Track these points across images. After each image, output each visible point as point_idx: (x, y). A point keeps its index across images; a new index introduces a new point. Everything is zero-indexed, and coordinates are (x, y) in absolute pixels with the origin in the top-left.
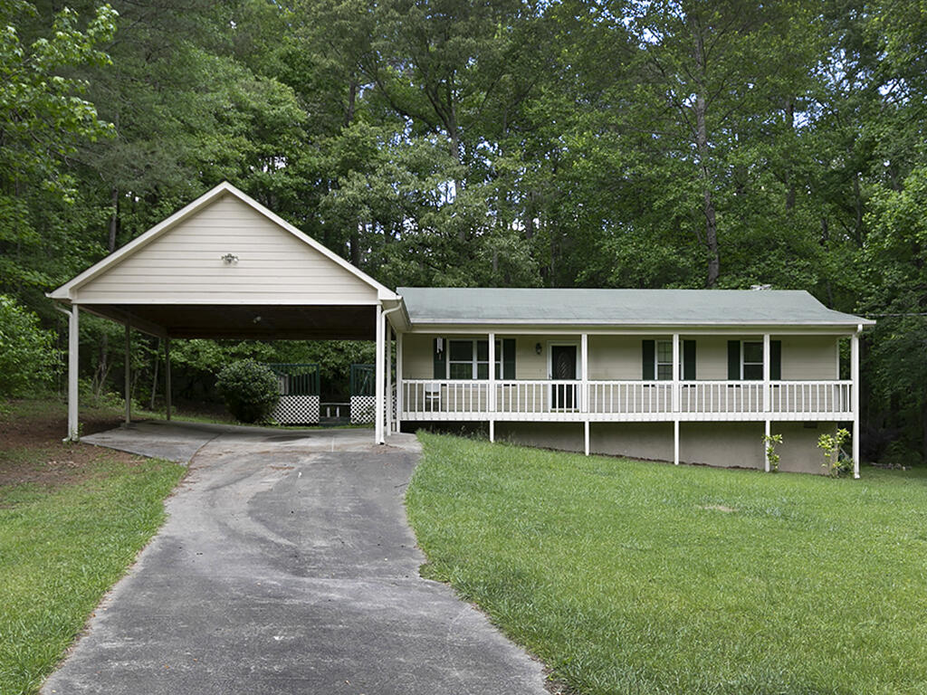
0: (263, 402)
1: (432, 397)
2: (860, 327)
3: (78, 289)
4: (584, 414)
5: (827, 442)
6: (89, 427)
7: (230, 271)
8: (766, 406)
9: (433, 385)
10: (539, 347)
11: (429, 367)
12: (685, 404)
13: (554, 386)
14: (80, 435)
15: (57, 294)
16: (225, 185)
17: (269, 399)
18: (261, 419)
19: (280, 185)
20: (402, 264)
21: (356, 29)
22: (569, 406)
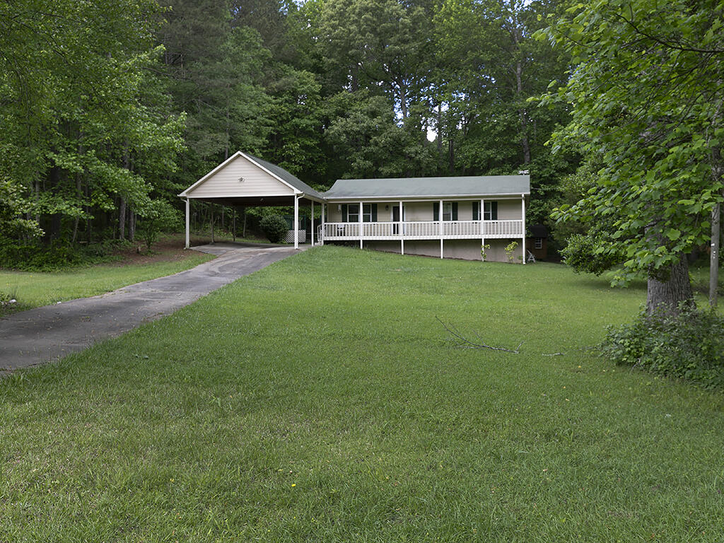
0: (278, 233)
1: (340, 230)
2: (523, 196)
3: (189, 193)
4: (401, 237)
5: (510, 247)
6: (193, 244)
7: (242, 184)
8: (482, 232)
9: (341, 224)
10: (387, 207)
11: (340, 217)
12: (445, 232)
13: (394, 225)
14: (190, 246)
15: (181, 195)
16: (239, 152)
17: (282, 232)
18: (278, 240)
19: (304, 125)
20: (362, 162)
21: (343, 44)
22: (398, 233)
